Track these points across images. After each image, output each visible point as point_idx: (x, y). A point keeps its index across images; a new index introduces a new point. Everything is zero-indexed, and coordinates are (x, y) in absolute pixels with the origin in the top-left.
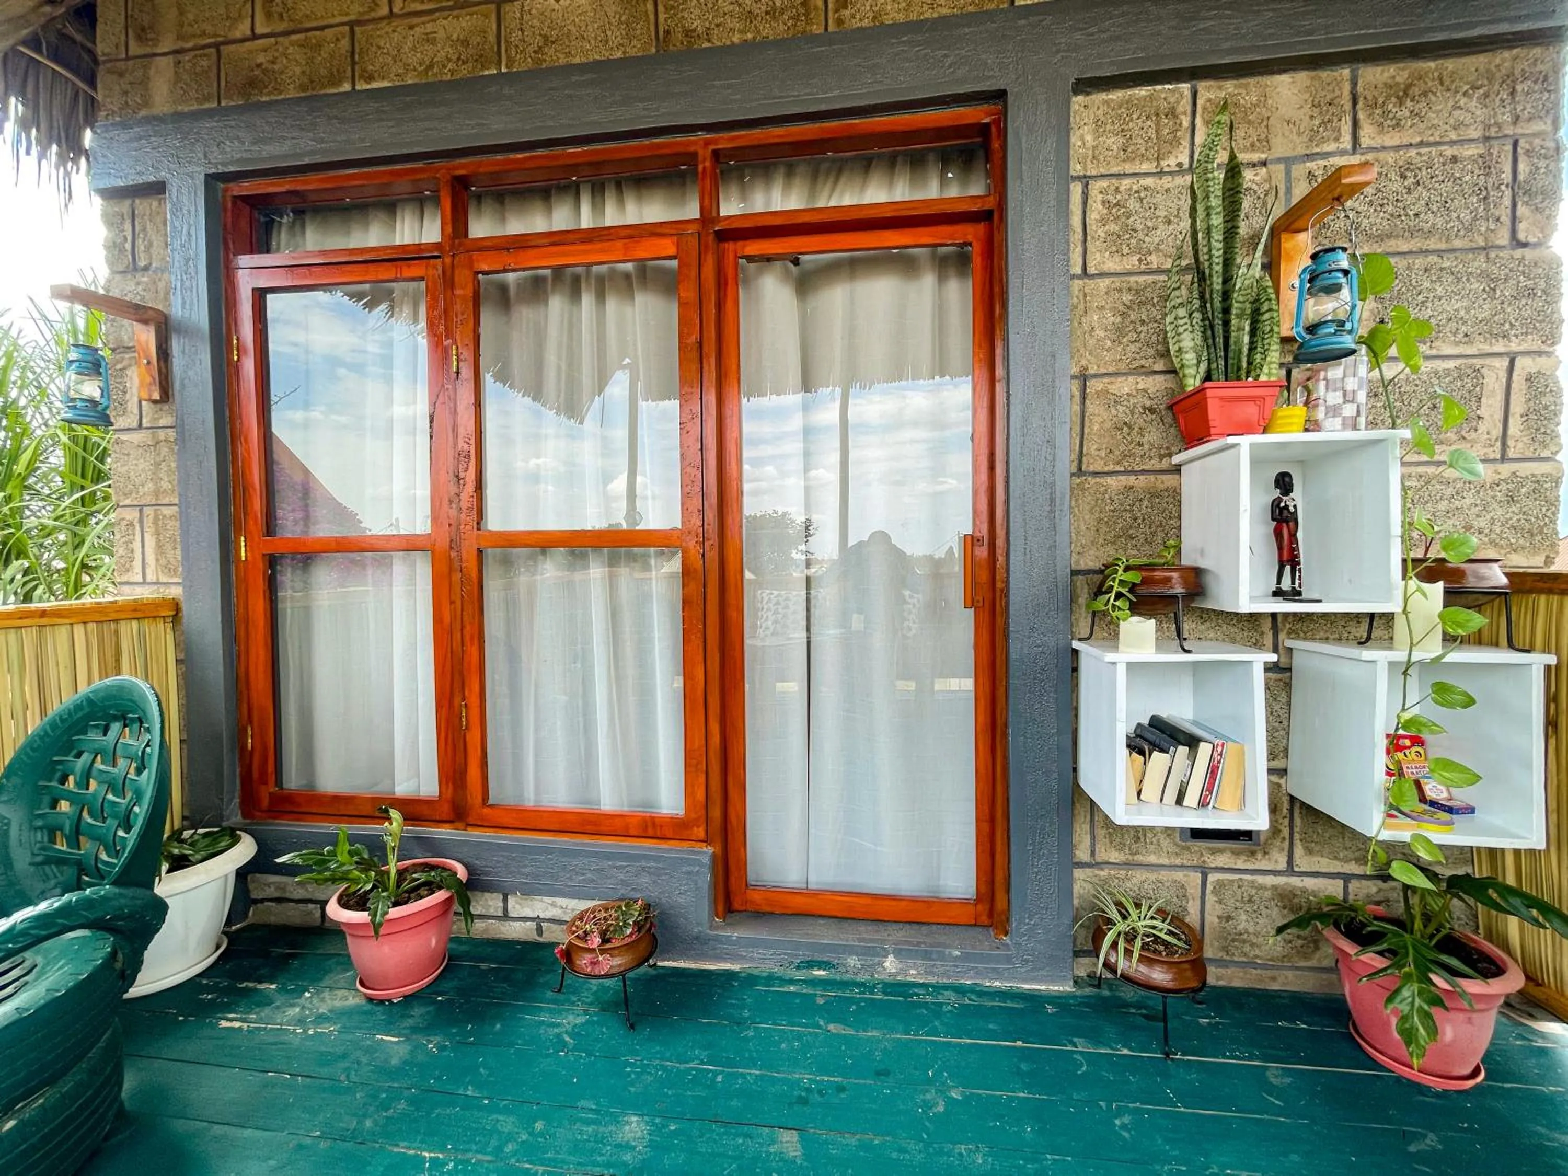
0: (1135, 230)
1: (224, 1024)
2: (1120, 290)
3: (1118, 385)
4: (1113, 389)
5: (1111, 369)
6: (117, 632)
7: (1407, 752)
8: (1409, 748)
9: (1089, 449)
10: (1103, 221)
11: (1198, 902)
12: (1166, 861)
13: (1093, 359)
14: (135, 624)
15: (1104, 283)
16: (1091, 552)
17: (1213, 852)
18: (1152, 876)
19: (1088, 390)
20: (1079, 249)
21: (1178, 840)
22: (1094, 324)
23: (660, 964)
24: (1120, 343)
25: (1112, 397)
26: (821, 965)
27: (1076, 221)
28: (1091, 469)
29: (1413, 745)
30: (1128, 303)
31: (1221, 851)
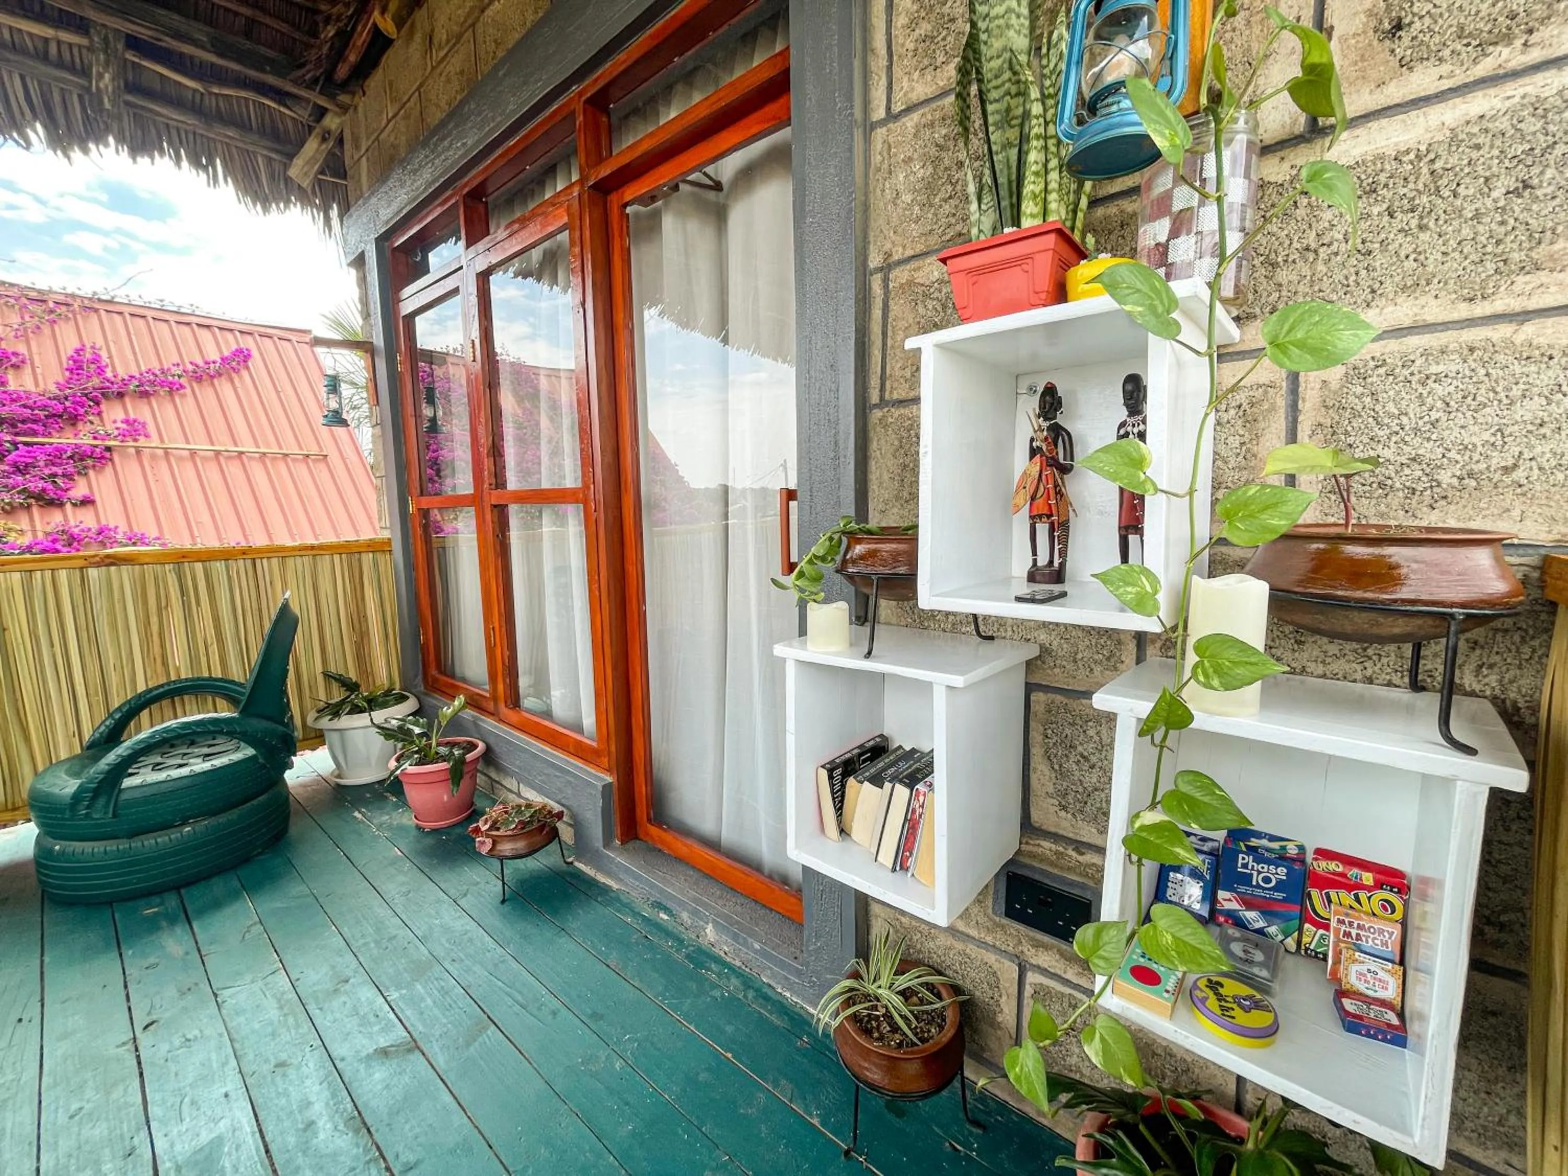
0: (952, 20)
1: (356, 814)
2: (932, 125)
3: (927, 269)
4: (920, 277)
5: (919, 248)
6: (360, 560)
7: (1363, 895)
8: (1368, 889)
9: (893, 368)
10: (913, 24)
11: (1014, 1003)
12: (973, 933)
13: (898, 239)
14: (371, 555)
15: (911, 121)
16: (895, 510)
17: (1037, 945)
18: (959, 946)
19: (891, 285)
20: (884, 82)
21: (990, 911)
22: (901, 187)
23: (576, 864)
24: (931, 205)
25: (920, 290)
26: (667, 910)
27: (879, 41)
28: (895, 396)
29: (1379, 885)
30: (941, 141)
31: (1046, 947)
